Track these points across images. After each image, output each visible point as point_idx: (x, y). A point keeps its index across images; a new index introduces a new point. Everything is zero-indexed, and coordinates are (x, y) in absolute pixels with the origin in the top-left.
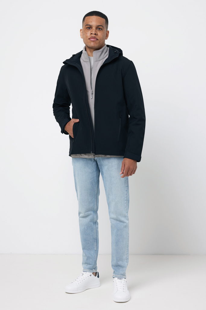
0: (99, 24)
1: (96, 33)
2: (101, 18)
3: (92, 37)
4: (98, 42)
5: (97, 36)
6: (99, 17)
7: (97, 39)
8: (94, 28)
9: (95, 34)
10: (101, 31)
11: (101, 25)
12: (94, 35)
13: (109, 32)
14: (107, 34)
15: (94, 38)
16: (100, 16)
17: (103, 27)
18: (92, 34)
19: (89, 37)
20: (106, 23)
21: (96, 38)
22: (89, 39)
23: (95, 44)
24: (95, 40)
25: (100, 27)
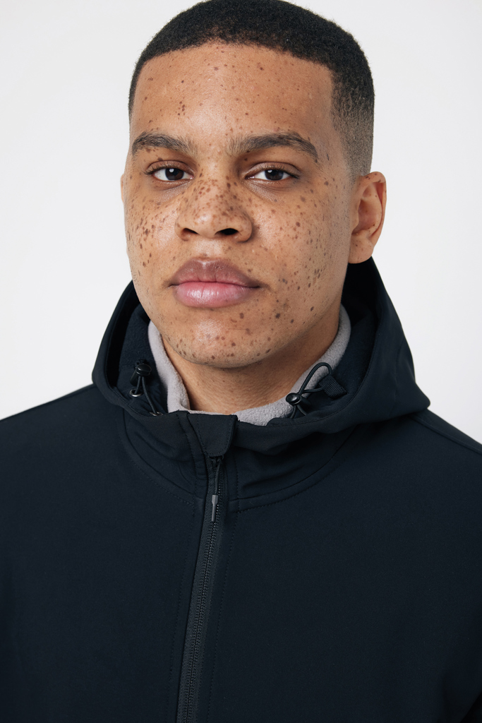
0: (263, 128)
1: (235, 224)
2: (288, 58)
3: (193, 264)
4: (263, 305)
5: (252, 249)
6: (266, 55)
7: (254, 286)
8: (213, 169)
9: (228, 233)
10: (292, 199)
11: (284, 130)
12: (215, 249)
13: (380, 187)
14: (363, 207)
15: (215, 273)
16: (270, 45)
17: (308, 147)
18: (187, 231)
19: (169, 270)
20: (338, 101)
21: (236, 271)
22: (173, 284)
23: (236, 335)
24: (231, 292)
25: (279, 155)
